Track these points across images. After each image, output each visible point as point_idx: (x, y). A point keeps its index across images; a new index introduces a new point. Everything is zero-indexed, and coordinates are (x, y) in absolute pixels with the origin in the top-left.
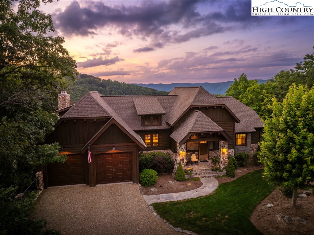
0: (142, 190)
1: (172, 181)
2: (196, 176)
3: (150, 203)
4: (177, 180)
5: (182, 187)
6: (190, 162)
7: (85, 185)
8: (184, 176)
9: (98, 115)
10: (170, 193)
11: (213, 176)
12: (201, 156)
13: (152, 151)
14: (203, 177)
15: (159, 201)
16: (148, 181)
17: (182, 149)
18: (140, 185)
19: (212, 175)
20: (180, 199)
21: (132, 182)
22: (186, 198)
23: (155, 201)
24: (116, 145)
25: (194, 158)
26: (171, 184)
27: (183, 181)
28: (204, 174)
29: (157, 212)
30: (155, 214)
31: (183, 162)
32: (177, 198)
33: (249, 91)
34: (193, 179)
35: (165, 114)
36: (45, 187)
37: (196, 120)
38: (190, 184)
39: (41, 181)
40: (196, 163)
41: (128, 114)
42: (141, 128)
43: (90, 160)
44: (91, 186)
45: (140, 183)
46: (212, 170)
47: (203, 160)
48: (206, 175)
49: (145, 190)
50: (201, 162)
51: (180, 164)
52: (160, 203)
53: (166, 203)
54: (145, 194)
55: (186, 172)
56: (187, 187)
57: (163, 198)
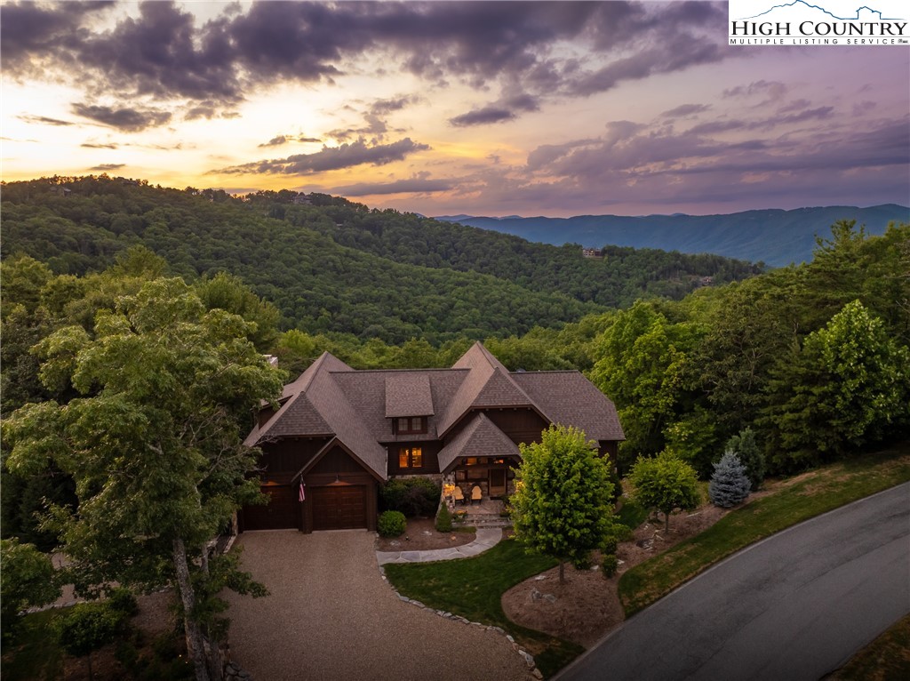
0: (379, 542)
1: (429, 531)
2: (470, 525)
3: (382, 563)
4: (438, 530)
5: (440, 541)
6: (467, 500)
7: (297, 530)
8: (450, 523)
9: (315, 432)
10: (417, 550)
11: (500, 527)
12: (493, 490)
13: (411, 476)
14: (482, 527)
15: (396, 561)
16: (390, 530)
17: (449, 480)
18: (378, 535)
19: (498, 524)
20: (427, 560)
21: (366, 530)
22: (435, 559)
23: (391, 560)
24: (342, 474)
25: (477, 493)
26: (426, 535)
27: (446, 531)
28: (486, 522)
29: (387, 577)
30: (384, 578)
31: (451, 502)
32: (423, 558)
33: (641, 343)
34: (465, 530)
35: (432, 416)
36: (240, 531)
37: (474, 436)
38: (454, 538)
39: (235, 523)
40: (479, 502)
41: (372, 410)
42: (392, 438)
43: (302, 498)
44: (305, 533)
45: (378, 531)
46: (501, 516)
47: (495, 496)
48: (487, 524)
49: (382, 543)
50: (492, 498)
51: (444, 504)
52: (395, 564)
53: (404, 565)
54: (380, 550)
55: (455, 516)
56: (448, 542)
57: (404, 557)
